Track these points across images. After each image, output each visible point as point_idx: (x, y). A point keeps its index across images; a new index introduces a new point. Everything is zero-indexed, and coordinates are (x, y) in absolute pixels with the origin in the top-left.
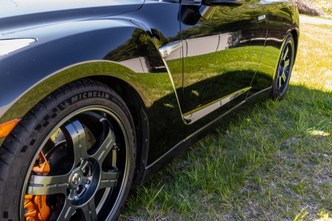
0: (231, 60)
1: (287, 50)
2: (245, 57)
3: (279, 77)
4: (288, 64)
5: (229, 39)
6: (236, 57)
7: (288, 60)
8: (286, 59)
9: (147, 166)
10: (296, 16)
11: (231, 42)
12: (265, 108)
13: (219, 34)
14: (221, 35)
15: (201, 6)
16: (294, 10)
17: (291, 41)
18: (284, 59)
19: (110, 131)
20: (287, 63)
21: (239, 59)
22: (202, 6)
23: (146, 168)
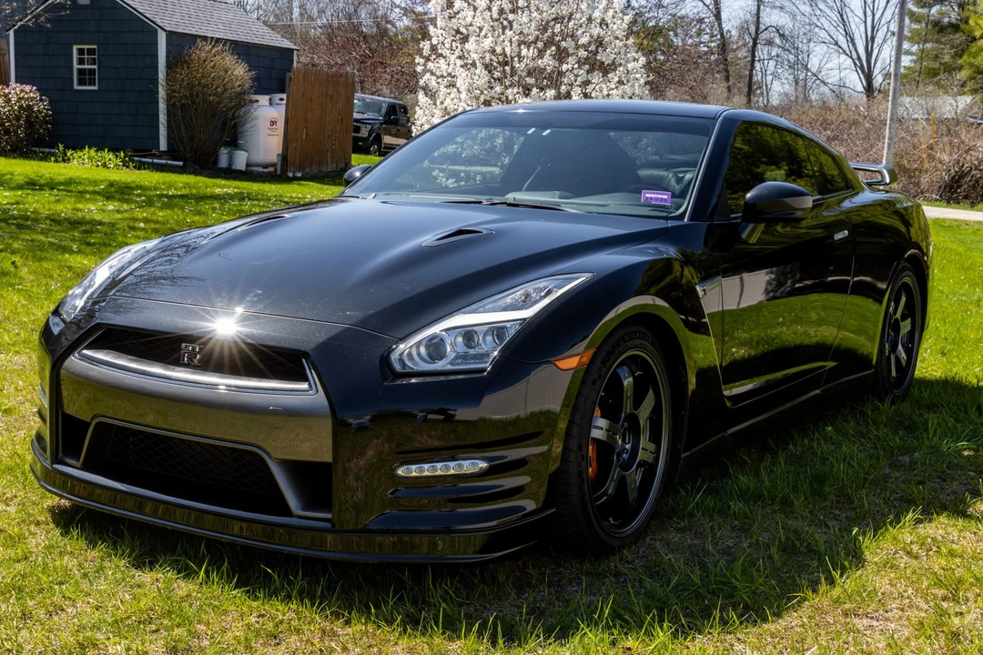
0: (779, 324)
1: (904, 299)
2: (814, 316)
3: (890, 354)
4: (909, 328)
5: (769, 283)
6: (790, 315)
7: (909, 321)
8: (904, 318)
9: (684, 452)
10: (920, 228)
11: (772, 291)
12: (863, 414)
13: (740, 274)
14: (745, 275)
15: (741, 223)
16: (914, 214)
17: (908, 279)
18: (898, 315)
19: (651, 390)
20: (906, 327)
21: (798, 320)
22: (743, 223)
23: (683, 456)
